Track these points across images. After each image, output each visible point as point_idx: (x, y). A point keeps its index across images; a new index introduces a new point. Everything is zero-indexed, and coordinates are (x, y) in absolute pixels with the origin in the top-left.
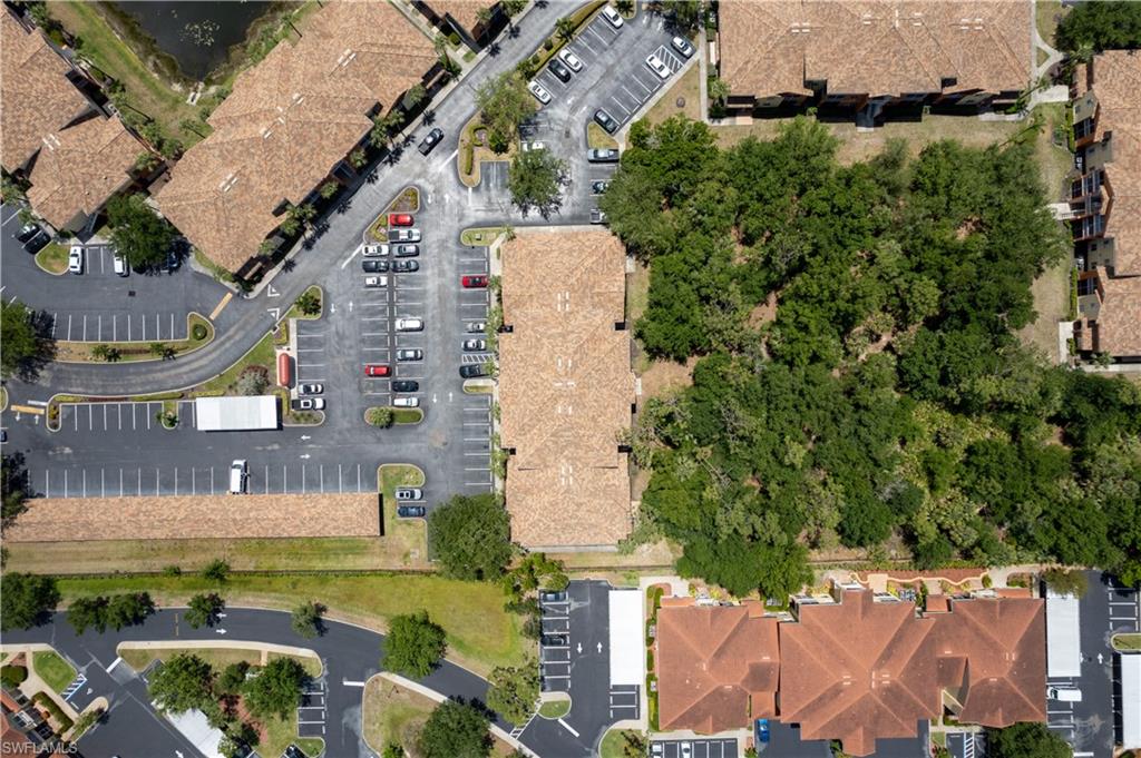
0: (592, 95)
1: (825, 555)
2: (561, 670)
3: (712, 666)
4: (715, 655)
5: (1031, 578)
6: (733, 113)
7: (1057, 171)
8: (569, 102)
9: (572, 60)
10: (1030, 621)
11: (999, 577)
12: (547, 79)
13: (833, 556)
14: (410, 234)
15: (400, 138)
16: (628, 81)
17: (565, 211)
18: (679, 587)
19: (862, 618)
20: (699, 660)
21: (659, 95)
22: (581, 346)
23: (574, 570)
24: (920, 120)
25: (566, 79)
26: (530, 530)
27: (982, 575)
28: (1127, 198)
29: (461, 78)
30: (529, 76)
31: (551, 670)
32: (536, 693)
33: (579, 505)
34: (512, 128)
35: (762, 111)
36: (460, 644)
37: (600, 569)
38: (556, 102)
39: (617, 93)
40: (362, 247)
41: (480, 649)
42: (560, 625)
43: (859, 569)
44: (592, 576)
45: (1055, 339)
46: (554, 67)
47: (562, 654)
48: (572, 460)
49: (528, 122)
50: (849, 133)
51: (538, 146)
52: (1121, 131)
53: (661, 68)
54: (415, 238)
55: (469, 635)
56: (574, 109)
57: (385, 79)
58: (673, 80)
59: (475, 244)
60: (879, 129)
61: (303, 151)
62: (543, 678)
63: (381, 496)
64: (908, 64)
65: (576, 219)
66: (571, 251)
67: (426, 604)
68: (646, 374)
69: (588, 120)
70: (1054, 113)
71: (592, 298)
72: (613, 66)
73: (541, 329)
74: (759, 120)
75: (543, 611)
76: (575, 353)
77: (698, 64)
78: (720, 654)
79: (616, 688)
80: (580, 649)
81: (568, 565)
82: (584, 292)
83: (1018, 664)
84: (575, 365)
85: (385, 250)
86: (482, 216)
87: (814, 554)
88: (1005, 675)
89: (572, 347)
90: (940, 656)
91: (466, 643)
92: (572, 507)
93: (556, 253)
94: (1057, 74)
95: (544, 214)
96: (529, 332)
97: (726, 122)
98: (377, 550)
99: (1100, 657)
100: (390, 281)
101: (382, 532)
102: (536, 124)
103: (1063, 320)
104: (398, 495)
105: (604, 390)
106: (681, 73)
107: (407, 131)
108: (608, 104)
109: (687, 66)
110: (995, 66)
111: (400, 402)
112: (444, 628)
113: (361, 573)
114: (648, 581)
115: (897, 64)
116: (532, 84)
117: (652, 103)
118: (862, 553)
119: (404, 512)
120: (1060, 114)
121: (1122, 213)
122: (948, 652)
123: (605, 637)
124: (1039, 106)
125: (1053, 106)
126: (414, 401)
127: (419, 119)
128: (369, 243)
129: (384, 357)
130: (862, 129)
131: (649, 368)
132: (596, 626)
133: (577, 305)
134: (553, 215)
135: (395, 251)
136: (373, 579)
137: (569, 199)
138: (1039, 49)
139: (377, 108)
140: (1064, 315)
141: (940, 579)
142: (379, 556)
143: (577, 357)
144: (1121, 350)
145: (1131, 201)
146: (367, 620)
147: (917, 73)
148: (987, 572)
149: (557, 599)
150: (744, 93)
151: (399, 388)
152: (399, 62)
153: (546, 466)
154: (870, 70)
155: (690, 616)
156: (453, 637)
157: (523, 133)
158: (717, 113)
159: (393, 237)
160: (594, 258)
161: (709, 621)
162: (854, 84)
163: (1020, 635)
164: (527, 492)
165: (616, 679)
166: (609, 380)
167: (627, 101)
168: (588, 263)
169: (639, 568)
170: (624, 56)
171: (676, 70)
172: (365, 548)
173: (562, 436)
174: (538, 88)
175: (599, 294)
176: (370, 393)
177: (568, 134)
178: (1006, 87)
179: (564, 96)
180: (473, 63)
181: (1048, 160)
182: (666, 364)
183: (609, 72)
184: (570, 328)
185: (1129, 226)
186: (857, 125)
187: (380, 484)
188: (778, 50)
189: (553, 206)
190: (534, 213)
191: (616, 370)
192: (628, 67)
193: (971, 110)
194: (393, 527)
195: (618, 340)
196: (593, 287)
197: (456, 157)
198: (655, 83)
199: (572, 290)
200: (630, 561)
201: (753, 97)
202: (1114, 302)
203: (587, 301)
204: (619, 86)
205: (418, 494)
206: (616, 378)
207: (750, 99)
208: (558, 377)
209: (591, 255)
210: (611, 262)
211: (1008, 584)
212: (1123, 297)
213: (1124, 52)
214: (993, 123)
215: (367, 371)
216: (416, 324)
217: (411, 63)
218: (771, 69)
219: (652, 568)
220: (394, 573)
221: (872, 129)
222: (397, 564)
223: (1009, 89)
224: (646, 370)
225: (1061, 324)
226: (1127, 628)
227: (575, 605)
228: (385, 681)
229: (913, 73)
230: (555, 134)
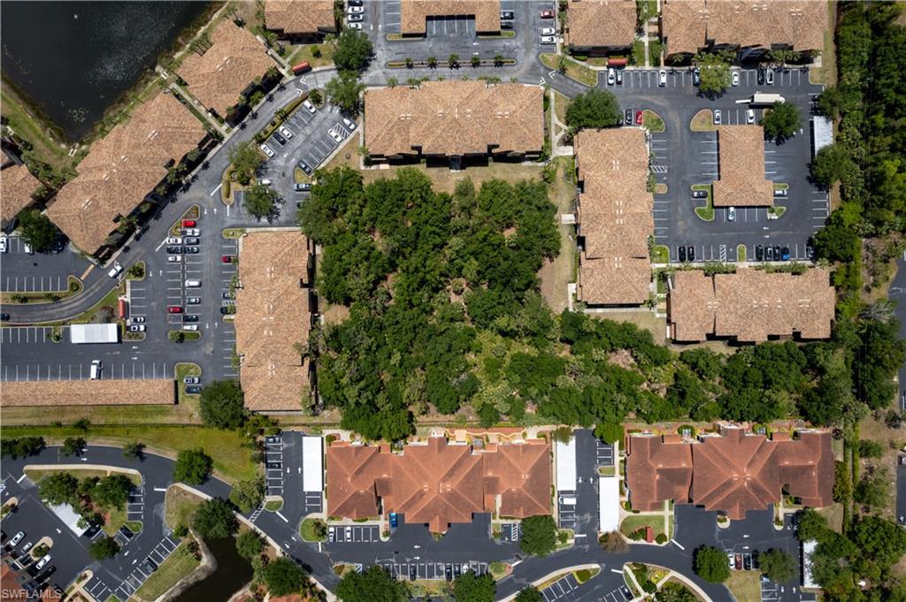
0: (298, 152)
1: (430, 419)
2: (278, 483)
3: (354, 478)
4: (356, 473)
5: (551, 434)
6: (378, 163)
7: (567, 195)
8: (285, 156)
9: (286, 132)
10: (539, 456)
11: (532, 433)
12: (272, 143)
13: (435, 419)
14: (193, 232)
15: (190, 177)
16: (318, 144)
17: (281, 219)
18: (345, 436)
19: (438, 453)
20: (346, 476)
21: (336, 152)
22: (278, 297)
23: (285, 426)
24: (487, 165)
25: (283, 143)
26: (253, 400)
27: (523, 432)
28: (588, 215)
29: (224, 143)
30: (261, 141)
31: (272, 483)
32: (264, 496)
33: (280, 387)
34: (252, 171)
35: (392, 161)
36: (221, 468)
37: (297, 425)
38: (278, 156)
39: (312, 151)
40: (167, 240)
41: (232, 470)
42: (277, 457)
43: (450, 427)
44: (295, 429)
45: (566, 294)
46: (277, 136)
47: (278, 474)
48: (274, 361)
49: (261, 168)
50: (445, 173)
51: (266, 182)
52: (588, 176)
53: (336, 137)
54: (196, 234)
55: (226, 462)
56: (288, 160)
57: (175, 146)
58: (344, 143)
59: (231, 237)
60: (463, 171)
61: (128, 187)
62: (267, 488)
63: (176, 382)
64: (466, 137)
65: (288, 224)
66: (278, 243)
67: (202, 444)
68: (327, 313)
69: (296, 167)
70: (566, 162)
71: (288, 270)
72: (310, 135)
73: (257, 287)
74: (393, 167)
75: (267, 449)
76: (275, 301)
77: (358, 134)
78: (359, 472)
79: (310, 493)
80: (288, 471)
81: (281, 422)
82: (283, 267)
83: (530, 481)
84: (275, 308)
85: (180, 241)
86: (235, 222)
87: (423, 418)
88: (520, 487)
89: (273, 298)
90: (485, 476)
91: (225, 466)
92: (276, 388)
93: (269, 245)
94: (566, 139)
95: (270, 221)
96: (251, 289)
97: (374, 167)
98: (174, 412)
99: (591, 480)
100: (183, 259)
101: (177, 402)
102: (266, 168)
103: (570, 282)
104: (185, 380)
105: (292, 323)
106: (349, 139)
107: (193, 173)
108: (307, 157)
109: (352, 135)
110: (520, 138)
111: (188, 327)
112: (212, 458)
113: (164, 425)
114: (327, 432)
116: (263, 146)
117: (332, 156)
118: (452, 418)
119: (189, 390)
120: (569, 162)
121: (587, 223)
122: (490, 474)
123: (300, 464)
124: (557, 158)
125: (564, 158)
126: (195, 327)
127: (200, 166)
128: (171, 237)
129: (179, 301)
130: (453, 171)
131: (329, 309)
132: (295, 458)
133: (279, 274)
134: (274, 221)
135: (185, 242)
136: (172, 429)
137: (284, 211)
138: (556, 125)
139: (172, 162)
140: (571, 279)
141: (498, 434)
142: (175, 415)
143: (276, 304)
144: (594, 301)
145: (590, 217)
146: (169, 453)
147: (472, 142)
148: (526, 430)
149: (274, 441)
150: (378, 153)
151: (187, 320)
152: (184, 136)
153: (261, 365)
154: (444, 140)
155: (345, 451)
156: (217, 464)
157: (258, 174)
158: (368, 162)
159: (184, 233)
160: (291, 247)
161: (354, 455)
162: (436, 149)
163: (532, 464)
164: (252, 379)
165: (307, 488)
166: (295, 316)
167: (318, 155)
168: (286, 251)
169: (323, 425)
170: (317, 129)
171: (346, 138)
172: (168, 411)
173: (268, 348)
174: (266, 149)
175: (293, 268)
176: (171, 322)
177: (284, 175)
178: (529, 149)
179: (282, 152)
180: (231, 134)
181: (562, 189)
182: (339, 307)
183: (308, 138)
184: (274, 287)
185: (592, 230)
186: (450, 168)
187: (176, 374)
188: (394, 130)
189: (275, 216)
190: (264, 220)
191: (300, 310)
192: (318, 136)
193: (517, 159)
194: (184, 400)
195: (301, 293)
196: (289, 264)
197: (220, 188)
198: (334, 145)
199: (276, 265)
200: (317, 420)
201: (385, 155)
202: (588, 273)
203: (285, 272)
204: (313, 147)
205: (196, 380)
206: (300, 315)
207: (382, 156)
208: (264, 315)
209: (288, 245)
210: (301, 249)
211: (538, 437)
212: (593, 271)
213: (595, 130)
214: (530, 167)
215: (169, 310)
216: (196, 283)
217: (191, 137)
218: (391, 139)
219: (330, 425)
220: (183, 426)
221: (459, 171)
222: (186, 421)
223: (531, 150)
224: (326, 311)
225: (569, 285)
226: (606, 463)
227: (286, 445)
228: (178, 488)
229: (469, 142)
230: (277, 175)
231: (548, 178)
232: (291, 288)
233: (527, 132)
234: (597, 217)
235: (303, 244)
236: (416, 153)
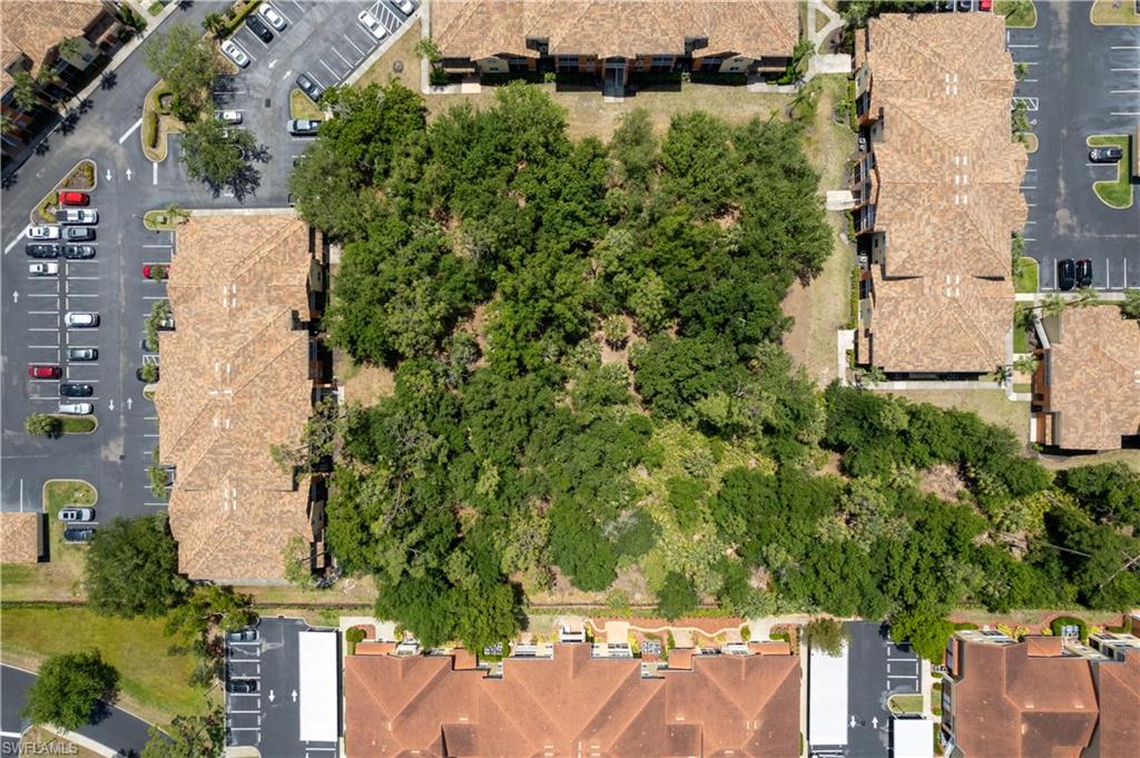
0: (298, 58)
1: (557, 598)
2: (251, 720)
3: (399, 725)
4: (403, 713)
5: (798, 630)
6: (458, 79)
7: (838, 153)
8: (271, 65)
9: (272, 16)
10: (780, 682)
11: (761, 629)
12: (246, 38)
13: (567, 599)
14: (81, 215)
15: (75, 103)
16: (339, 42)
17: (263, 191)
18: (386, 630)
19: (574, 677)
20: (384, 719)
21: (373, 58)
22: (244, 348)
23: (265, 606)
24: (680, 90)
25: (268, 38)
26: (198, 558)
27: (741, 626)
28: (895, 185)
29: (146, 34)
30: (223, 34)
31: (238, 720)
32: (221, 749)
33: (247, 534)
34: (204, 94)
35: (488, 78)
36: (136, 690)
37: (290, 606)
38: (256, 65)
39: (326, 55)
40: (26, 232)
41: (159, 694)
42: (250, 668)
43: (595, 615)
44: (288, 614)
45: (833, 350)
46: (256, 26)
47: (251, 703)
48: (237, 482)
49: (224, 88)
50: (594, 103)
51: (231, 115)
52: (893, 106)
53: (374, 26)
54: (88, 220)
55: (147, 679)
56: (276, 74)
57: (30, 28)
58: (391, 41)
59: (160, 228)
60: (631, 99)
62: (228, 730)
63: (45, 520)
64: (641, 20)
65: (275, 202)
66: (248, 236)
67: (98, 641)
68: (351, 382)
69: (292, 87)
70: (835, 86)
71: (268, 292)
72: (323, 24)
73: (202, 328)
74: (488, 88)
75: (228, 652)
76: (237, 356)
77: (419, 22)
78: (410, 711)
79: (313, 744)
80: (272, 697)
81: (259, 600)
82: (256, 285)
83: (762, 733)
84: (236, 371)
85: (54, 233)
86: (168, 197)
87: (542, 597)
88: (743, 746)
89: (233, 349)
90: (668, 723)
91: (143, 687)
92: (239, 536)
93: (230, 240)
94: (838, 41)
95: (239, 196)
96: (190, 331)
97: (449, 90)
98: (42, 579)
99: (875, 721)
100: (61, 269)
101: (44, 557)
102: (233, 90)
103: (842, 328)
104: (61, 515)
105: (272, 401)
106: (400, 33)
107: (83, 95)
108: (316, 68)
109: (407, 25)
110: (751, 27)
111: (71, 408)
112: (119, 669)
113: (20, 604)
114: (347, 622)
115: (627, 18)
116: (227, 43)
117: (365, 67)
118: (601, 597)
119: (71, 534)
120: (841, 87)
121: (891, 202)
122: (680, 719)
123: (294, 683)
124: (818, 78)
125: (834, 77)
126: (85, 408)
127: (97, 82)
128: (37, 225)
129: (53, 355)
130: (610, 99)
131: (354, 375)
132: (285, 672)
133: (247, 299)
134: (248, 197)
135: (65, 235)
136: (37, 613)
137: (271, 176)
138: (817, 11)
139: (27, 63)
140: (844, 321)
141: (692, 629)
142: (43, 585)
143: (239, 361)
144: (896, 365)
145: (900, 188)
146: (26, 660)
147: (653, 31)
148: (748, 622)
149: (243, 638)
150: (457, 54)
151: (69, 392)
152: (51, 9)
153: (211, 488)
154: (597, 26)
155: (379, 666)
156: (129, 681)
157: (218, 102)
158: (438, 80)
159: (62, 216)
160: (273, 246)
161: (400, 675)
162: (579, 43)
163: (766, 699)
164: (192, 516)
165: (306, 734)
166: (278, 389)
167: (337, 65)
168: (263, 252)
169: (341, 607)
170: (335, 13)
171: (394, 30)
172: (28, 575)
173: (222, 453)
174: (233, 51)
175: (277, 288)
176: (36, 397)
177: (268, 103)
178: (768, 52)
179: (265, 58)
180: (160, 18)
181: (828, 140)
182: (375, 370)
183: (315, 33)
184: (236, 327)
185: (900, 217)
186: (603, 95)
187: (45, 502)
189: (249, 186)
190: (228, 194)
191: (289, 377)
192: (339, 26)
193: (738, 78)
194: (60, 554)
195: (292, 341)
196: (270, 279)
197: (139, 128)
198: (370, 45)
199: (240, 280)
200: (328, 597)
201: (469, 59)
202: (888, 307)
203: (262, 296)
204: (328, 49)
205: (86, 514)
206: (288, 387)
207: (465, 62)
208: (214, 386)
209: (269, 241)
210: (295, 250)
211: (771, 636)
212: (898, 303)
213: (904, 16)
214: (764, 95)
215: (31, 371)
216: (86, 319)
217: (65, 11)
218: (486, 25)
219: (354, 608)
220: (59, 605)
221: (621, 100)
222: (64, 595)
223: (771, 54)
224: (350, 378)
225: (839, 332)
226: (906, 688)
227: (266, 646)
228: (44, 733)
229: (648, 30)
230: (254, 103)
231: (802, 117)
232: (271, 330)
233: (766, 15)
234: (913, 190)
235: (299, 240)
236: (535, 54)
